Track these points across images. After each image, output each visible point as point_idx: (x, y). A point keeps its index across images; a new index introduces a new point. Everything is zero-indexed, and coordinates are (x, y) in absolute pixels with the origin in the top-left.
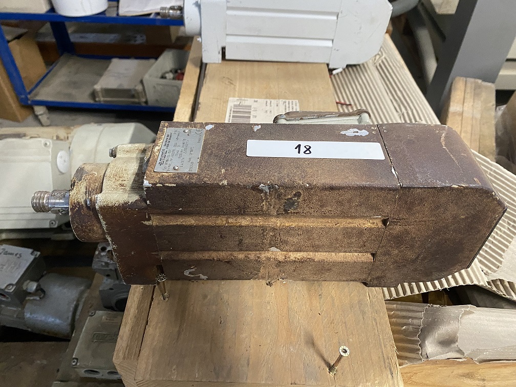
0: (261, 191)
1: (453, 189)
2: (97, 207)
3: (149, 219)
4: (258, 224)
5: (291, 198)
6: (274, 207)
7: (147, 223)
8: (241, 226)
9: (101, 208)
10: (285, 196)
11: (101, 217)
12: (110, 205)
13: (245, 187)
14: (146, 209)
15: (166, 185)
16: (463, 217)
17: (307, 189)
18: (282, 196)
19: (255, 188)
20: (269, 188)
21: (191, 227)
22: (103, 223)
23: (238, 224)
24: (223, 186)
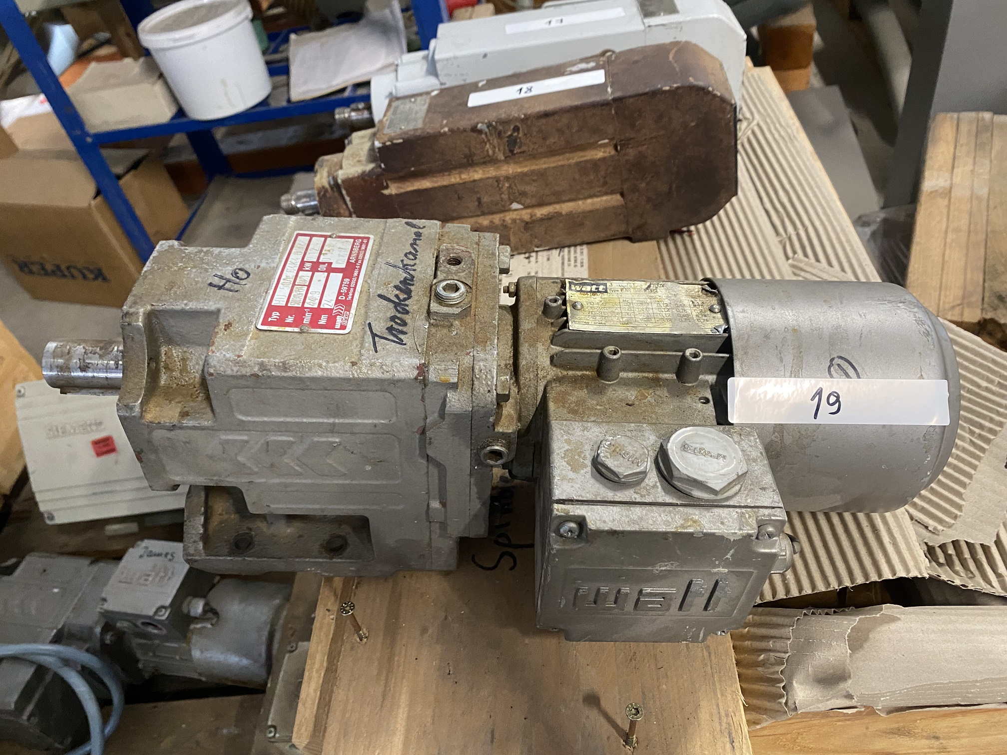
0: (480, 132)
1: (666, 92)
2: (340, 181)
3: (387, 187)
4: (490, 175)
5: (511, 135)
6: (499, 150)
7: (386, 192)
8: (474, 181)
9: (344, 181)
10: (505, 133)
11: (344, 192)
12: (350, 176)
13: (465, 130)
14: (382, 174)
15: (395, 141)
16: (693, 124)
17: (522, 120)
18: (503, 135)
19: (474, 129)
20: (488, 127)
22: (347, 199)
23: (472, 179)
24: (445, 133)
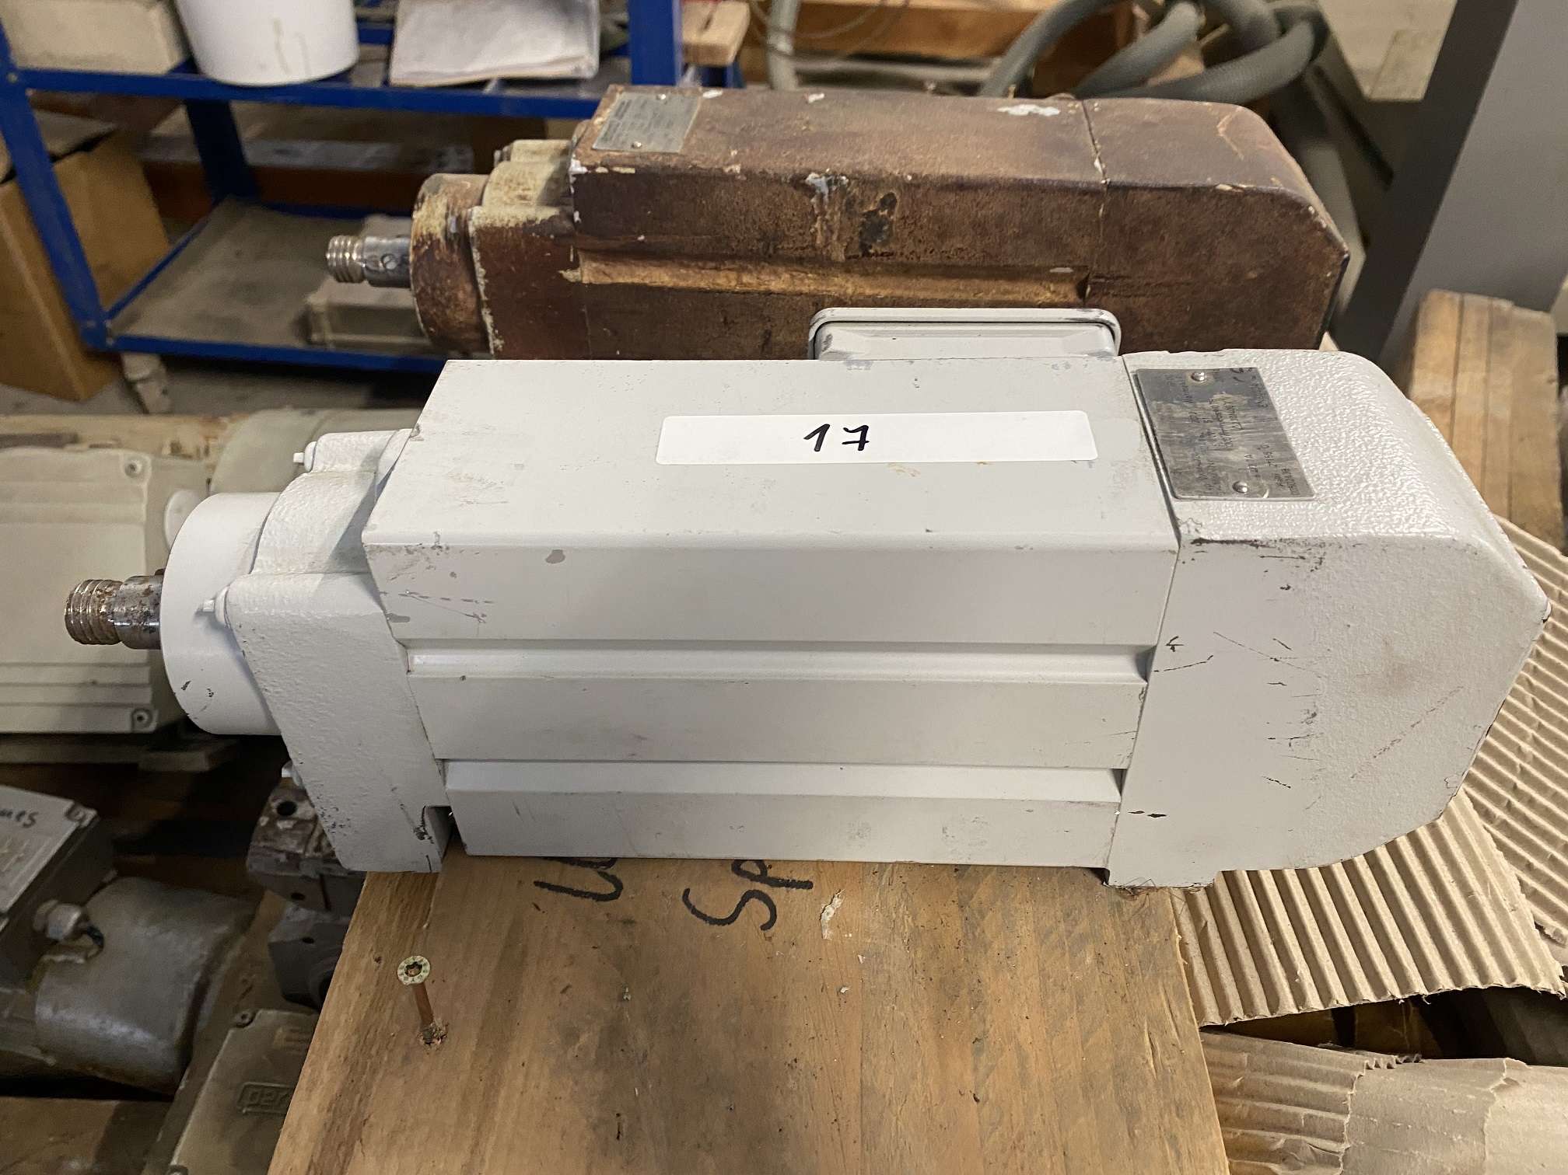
0: (811, 190)
1: (1221, 194)
2: (471, 230)
3: (575, 266)
4: (805, 289)
5: (875, 212)
6: (839, 238)
7: (570, 275)
8: (769, 293)
9: (479, 231)
10: (862, 204)
11: (476, 256)
12: (498, 224)
13: (777, 180)
14: (570, 235)
15: (617, 169)
17: (908, 186)
18: (856, 207)
19: (798, 182)
20: (829, 183)
21: (661, 290)
22: (480, 271)
23: (762, 288)
24: (732, 176)
